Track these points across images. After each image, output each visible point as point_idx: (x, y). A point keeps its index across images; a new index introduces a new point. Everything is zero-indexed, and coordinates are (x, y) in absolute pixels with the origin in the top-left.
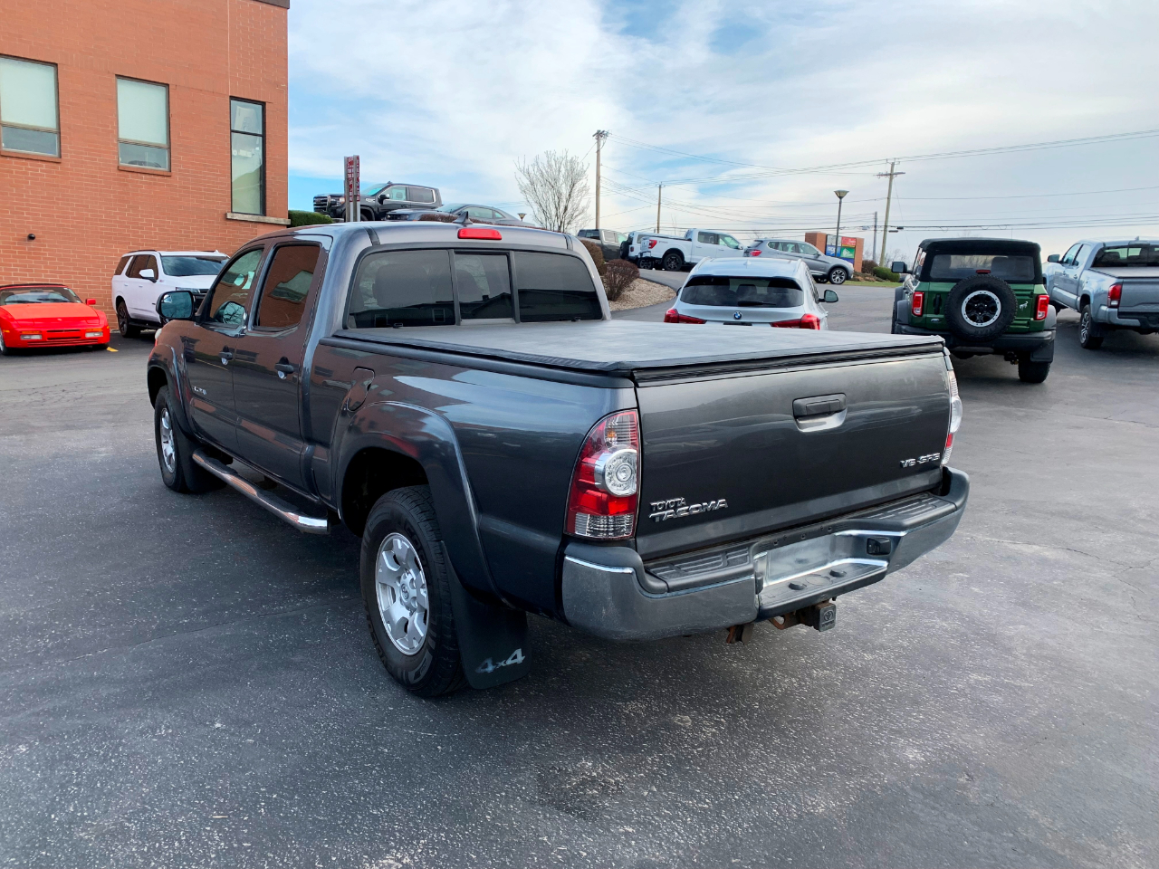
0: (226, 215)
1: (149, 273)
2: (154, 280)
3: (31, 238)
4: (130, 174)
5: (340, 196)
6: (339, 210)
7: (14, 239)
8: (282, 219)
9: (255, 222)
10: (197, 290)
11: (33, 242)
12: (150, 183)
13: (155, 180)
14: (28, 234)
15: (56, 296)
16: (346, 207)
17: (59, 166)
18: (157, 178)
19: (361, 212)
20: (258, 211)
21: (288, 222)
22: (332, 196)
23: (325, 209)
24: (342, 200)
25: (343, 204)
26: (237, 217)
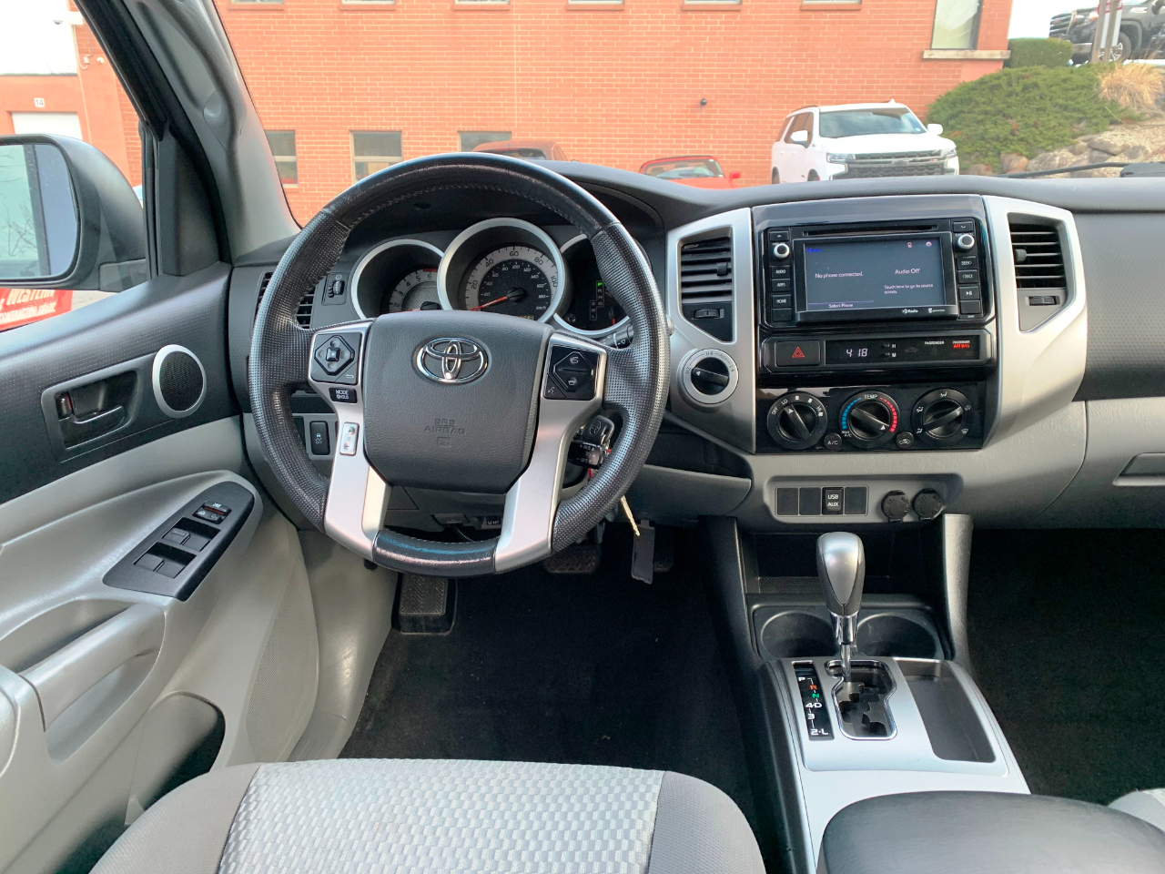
0: (922, 53)
1: (800, 135)
2: (806, 144)
3: (703, 104)
4: (812, 14)
5: (1090, 10)
6: (1086, 32)
7: (687, 106)
8: (998, 52)
9: (961, 60)
10: (851, 155)
11: (704, 109)
12: (834, 23)
13: (840, 17)
14: (700, 99)
15: (703, 170)
16: (1097, 25)
17: (739, 15)
18: (844, 14)
19: (1122, 29)
20: (964, 43)
21: (1006, 54)
22: (1079, 12)
23: (1064, 32)
24: (1094, 15)
25: (1094, 21)
26: (936, 55)
